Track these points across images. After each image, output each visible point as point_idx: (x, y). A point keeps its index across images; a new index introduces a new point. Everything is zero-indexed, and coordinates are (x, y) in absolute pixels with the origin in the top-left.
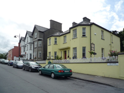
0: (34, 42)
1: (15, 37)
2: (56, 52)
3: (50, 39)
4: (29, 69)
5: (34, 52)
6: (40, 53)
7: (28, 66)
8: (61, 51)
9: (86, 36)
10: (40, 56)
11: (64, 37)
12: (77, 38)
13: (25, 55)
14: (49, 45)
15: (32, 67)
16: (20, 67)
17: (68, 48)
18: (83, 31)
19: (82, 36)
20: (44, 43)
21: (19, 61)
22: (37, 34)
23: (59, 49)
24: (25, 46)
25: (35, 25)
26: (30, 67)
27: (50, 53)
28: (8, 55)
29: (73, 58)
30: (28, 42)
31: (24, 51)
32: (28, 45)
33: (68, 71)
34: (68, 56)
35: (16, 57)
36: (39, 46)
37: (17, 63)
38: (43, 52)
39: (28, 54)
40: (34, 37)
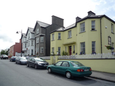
0: (36, 38)
1: (17, 33)
2: (60, 47)
3: (53, 35)
4: (35, 66)
5: (35, 48)
6: (42, 49)
7: (33, 62)
8: (65, 46)
9: (96, 29)
10: (42, 51)
11: (69, 31)
12: (85, 32)
13: (26, 51)
14: (52, 41)
15: (38, 64)
16: (23, 63)
17: (74, 43)
18: (92, 25)
19: (91, 30)
20: (46, 39)
21: (21, 56)
22: (39, 30)
23: (63, 45)
24: (26, 42)
25: (37, 21)
26: (35, 64)
27: (53, 48)
28: (9, 51)
29: (81, 54)
30: (29, 38)
31: (26, 47)
32: (29, 41)
33: (88, 70)
34: (73, 52)
35: (17, 53)
36: (41, 41)
37: (20, 60)
38: (45, 48)
39: (30, 50)
40: (36, 33)
